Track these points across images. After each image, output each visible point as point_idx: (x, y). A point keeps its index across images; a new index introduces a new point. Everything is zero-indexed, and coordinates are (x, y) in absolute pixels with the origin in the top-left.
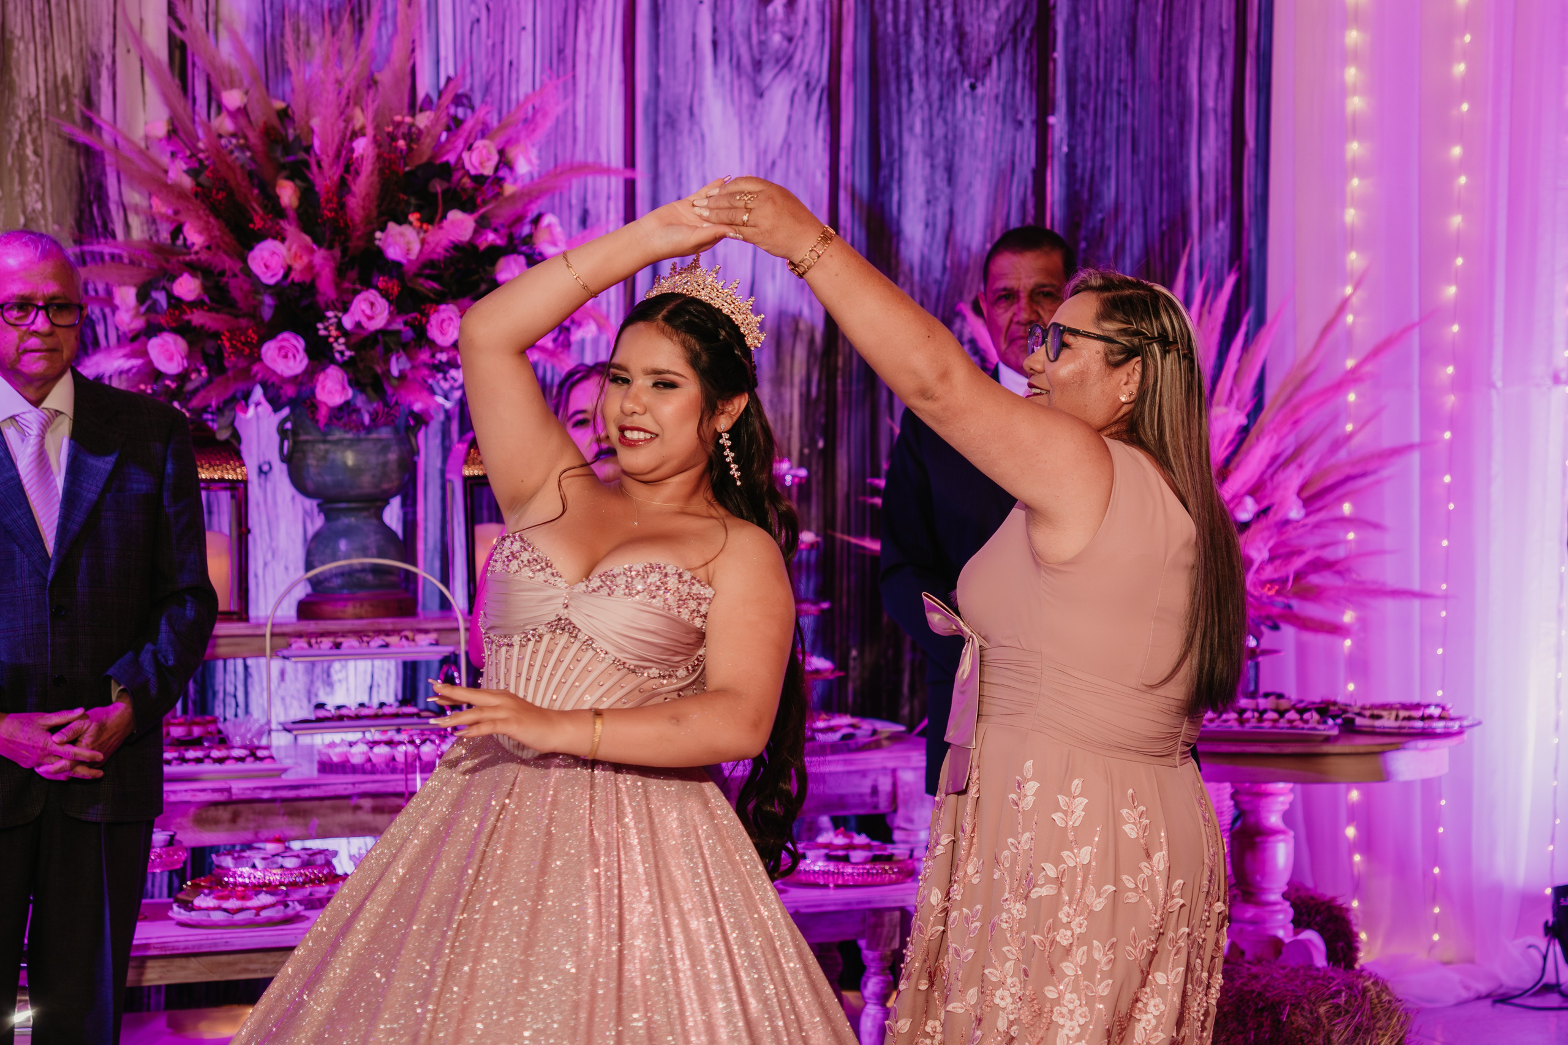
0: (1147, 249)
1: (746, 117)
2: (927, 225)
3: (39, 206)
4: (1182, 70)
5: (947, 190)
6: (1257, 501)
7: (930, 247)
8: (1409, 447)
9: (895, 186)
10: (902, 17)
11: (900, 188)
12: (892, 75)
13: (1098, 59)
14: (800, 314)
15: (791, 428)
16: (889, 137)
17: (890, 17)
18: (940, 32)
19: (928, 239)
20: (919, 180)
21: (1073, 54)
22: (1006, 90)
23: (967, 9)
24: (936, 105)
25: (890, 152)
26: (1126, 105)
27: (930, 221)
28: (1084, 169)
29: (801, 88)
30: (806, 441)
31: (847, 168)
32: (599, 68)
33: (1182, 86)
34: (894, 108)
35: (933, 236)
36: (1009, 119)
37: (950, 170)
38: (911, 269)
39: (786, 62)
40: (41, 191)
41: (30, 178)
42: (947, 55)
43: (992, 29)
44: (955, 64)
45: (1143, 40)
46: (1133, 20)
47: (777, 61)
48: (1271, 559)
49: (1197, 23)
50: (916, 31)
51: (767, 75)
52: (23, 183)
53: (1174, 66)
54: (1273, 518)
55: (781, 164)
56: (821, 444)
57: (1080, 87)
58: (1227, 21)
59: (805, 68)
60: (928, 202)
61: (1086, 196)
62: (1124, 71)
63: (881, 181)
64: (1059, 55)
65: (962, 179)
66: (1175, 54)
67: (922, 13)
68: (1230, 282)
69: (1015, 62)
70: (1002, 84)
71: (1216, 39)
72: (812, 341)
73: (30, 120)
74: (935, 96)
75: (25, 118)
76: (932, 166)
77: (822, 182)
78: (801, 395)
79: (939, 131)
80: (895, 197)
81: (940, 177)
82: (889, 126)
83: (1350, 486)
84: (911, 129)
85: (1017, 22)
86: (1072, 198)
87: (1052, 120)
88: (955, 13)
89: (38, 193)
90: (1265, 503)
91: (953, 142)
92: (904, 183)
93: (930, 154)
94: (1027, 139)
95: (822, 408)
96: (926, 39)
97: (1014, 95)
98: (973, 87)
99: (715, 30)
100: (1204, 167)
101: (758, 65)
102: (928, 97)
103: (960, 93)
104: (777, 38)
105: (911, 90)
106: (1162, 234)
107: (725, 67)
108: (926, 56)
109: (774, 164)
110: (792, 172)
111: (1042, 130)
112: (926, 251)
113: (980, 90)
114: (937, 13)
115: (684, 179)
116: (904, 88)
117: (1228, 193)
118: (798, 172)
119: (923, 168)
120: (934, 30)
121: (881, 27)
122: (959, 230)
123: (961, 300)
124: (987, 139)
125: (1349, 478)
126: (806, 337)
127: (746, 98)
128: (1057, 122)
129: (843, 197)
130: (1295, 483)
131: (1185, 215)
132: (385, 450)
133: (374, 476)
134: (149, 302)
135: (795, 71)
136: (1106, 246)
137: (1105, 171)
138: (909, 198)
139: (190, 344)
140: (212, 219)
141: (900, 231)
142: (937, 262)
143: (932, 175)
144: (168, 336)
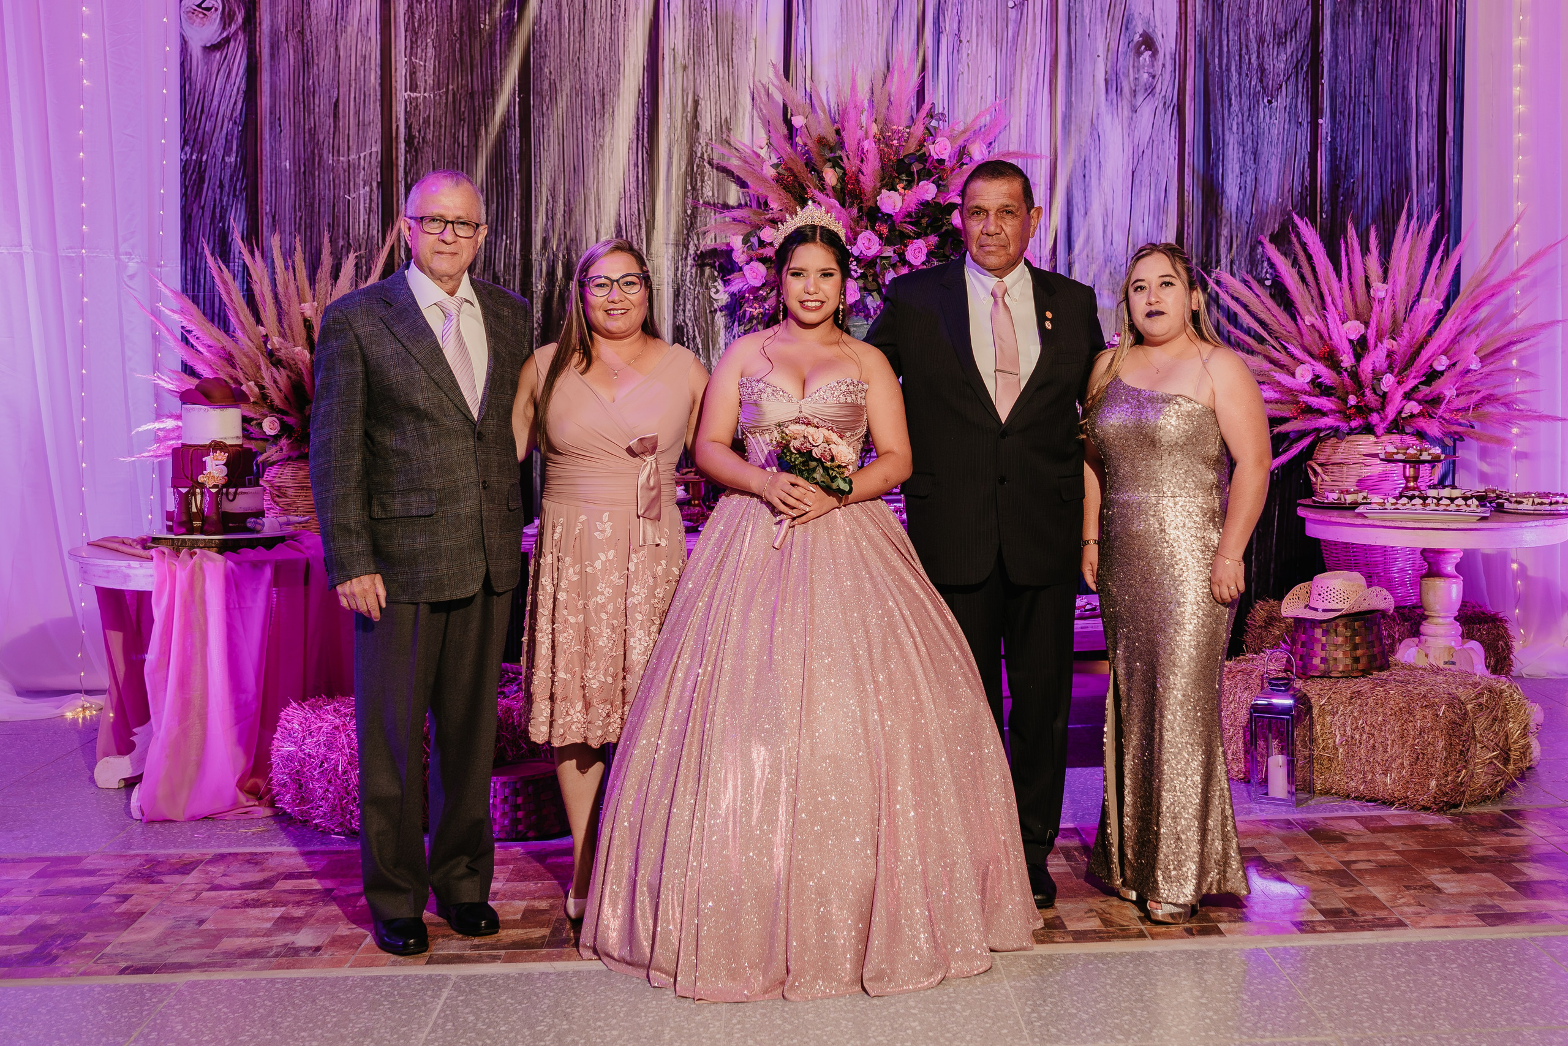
0: (1383, 201)
1: (1126, 125)
2: (1240, 188)
3: (710, 194)
4: (1405, 88)
5: (1253, 166)
6: (1449, 358)
7: (1243, 202)
8: (1554, 323)
9: (1220, 165)
10: (1225, 61)
11: (1223, 166)
12: (1218, 97)
13: (1350, 83)
16: (1216, 134)
17: (1217, 60)
18: (1249, 69)
19: (1241, 197)
20: (1235, 160)
21: (1334, 80)
22: (1291, 104)
23: (1266, 54)
24: (1246, 114)
25: (1216, 144)
26: (1369, 111)
27: (1243, 185)
28: (1342, 151)
29: (1161, 105)
32: (1035, 98)
33: (1405, 98)
34: (1219, 116)
35: (1244, 195)
36: (1293, 122)
37: (1255, 153)
38: (1231, 216)
39: (1151, 91)
40: (711, 185)
41: (706, 178)
42: (1253, 83)
43: (1283, 66)
44: (1258, 88)
45: (1380, 70)
46: (1373, 59)
47: (1146, 90)
48: (1457, 396)
49: (1415, 59)
50: (1233, 68)
51: (1140, 98)
52: (703, 181)
53: (1400, 86)
54: (1459, 368)
55: (1148, 152)
57: (1339, 100)
58: (1435, 57)
59: (1163, 93)
60: (1241, 174)
61: (1343, 168)
62: (1367, 90)
63: (1211, 162)
64: (1325, 81)
65: (1263, 159)
66: (1400, 78)
67: (1237, 58)
68: (1435, 218)
69: (1297, 86)
70: (1288, 100)
71: (1428, 69)
73: (707, 145)
74: (1246, 108)
75: (704, 144)
76: (1244, 152)
77: (1174, 164)
79: (1248, 129)
80: (1220, 171)
81: (1249, 157)
82: (1216, 128)
83: (1514, 348)
84: (1230, 129)
85: (1298, 62)
86: (1334, 169)
87: (1320, 121)
88: (1258, 57)
90: (1455, 359)
91: (1256, 137)
92: (1226, 163)
93: (1242, 144)
94: (1304, 135)
96: (1240, 74)
97: (1296, 106)
98: (1270, 102)
99: (1106, 73)
100: (1420, 149)
101: (1134, 93)
102: (1241, 109)
103: (1262, 106)
104: (1146, 76)
105: (1230, 105)
106: (1393, 191)
107: (1113, 94)
108: (1240, 85)
109: (1143, 154)
110: (1155, 157)
111: (1315, 127)
112: (1240, 204)
113: (1274, 104)
114: (1247, 57)
115: (1087, 164)
116: (1226, 104)
117: (1436, 164)
118: (1158, 158)
119: (1238, 153)
120: (1245, 67)
121: (1211, 67)
122: (1261, 190)
123: (1262, 233)
124: (1279, 134)
125: (1512, 343)
127: (1126, 113)
128: (1324, 122)
129: (1187, 170)
130: (1474, 346)
131: (1408, 179)
134: (749, 244)
135: (1157, 95)
136: (1357, 199)
137: (1355, 152)
138: (1230, 172)
139: (768, 269)
140: (782, 192)
141: (1223, 192)
142: (1247, 211)
143: (1244, 157)
144: (754, 264)
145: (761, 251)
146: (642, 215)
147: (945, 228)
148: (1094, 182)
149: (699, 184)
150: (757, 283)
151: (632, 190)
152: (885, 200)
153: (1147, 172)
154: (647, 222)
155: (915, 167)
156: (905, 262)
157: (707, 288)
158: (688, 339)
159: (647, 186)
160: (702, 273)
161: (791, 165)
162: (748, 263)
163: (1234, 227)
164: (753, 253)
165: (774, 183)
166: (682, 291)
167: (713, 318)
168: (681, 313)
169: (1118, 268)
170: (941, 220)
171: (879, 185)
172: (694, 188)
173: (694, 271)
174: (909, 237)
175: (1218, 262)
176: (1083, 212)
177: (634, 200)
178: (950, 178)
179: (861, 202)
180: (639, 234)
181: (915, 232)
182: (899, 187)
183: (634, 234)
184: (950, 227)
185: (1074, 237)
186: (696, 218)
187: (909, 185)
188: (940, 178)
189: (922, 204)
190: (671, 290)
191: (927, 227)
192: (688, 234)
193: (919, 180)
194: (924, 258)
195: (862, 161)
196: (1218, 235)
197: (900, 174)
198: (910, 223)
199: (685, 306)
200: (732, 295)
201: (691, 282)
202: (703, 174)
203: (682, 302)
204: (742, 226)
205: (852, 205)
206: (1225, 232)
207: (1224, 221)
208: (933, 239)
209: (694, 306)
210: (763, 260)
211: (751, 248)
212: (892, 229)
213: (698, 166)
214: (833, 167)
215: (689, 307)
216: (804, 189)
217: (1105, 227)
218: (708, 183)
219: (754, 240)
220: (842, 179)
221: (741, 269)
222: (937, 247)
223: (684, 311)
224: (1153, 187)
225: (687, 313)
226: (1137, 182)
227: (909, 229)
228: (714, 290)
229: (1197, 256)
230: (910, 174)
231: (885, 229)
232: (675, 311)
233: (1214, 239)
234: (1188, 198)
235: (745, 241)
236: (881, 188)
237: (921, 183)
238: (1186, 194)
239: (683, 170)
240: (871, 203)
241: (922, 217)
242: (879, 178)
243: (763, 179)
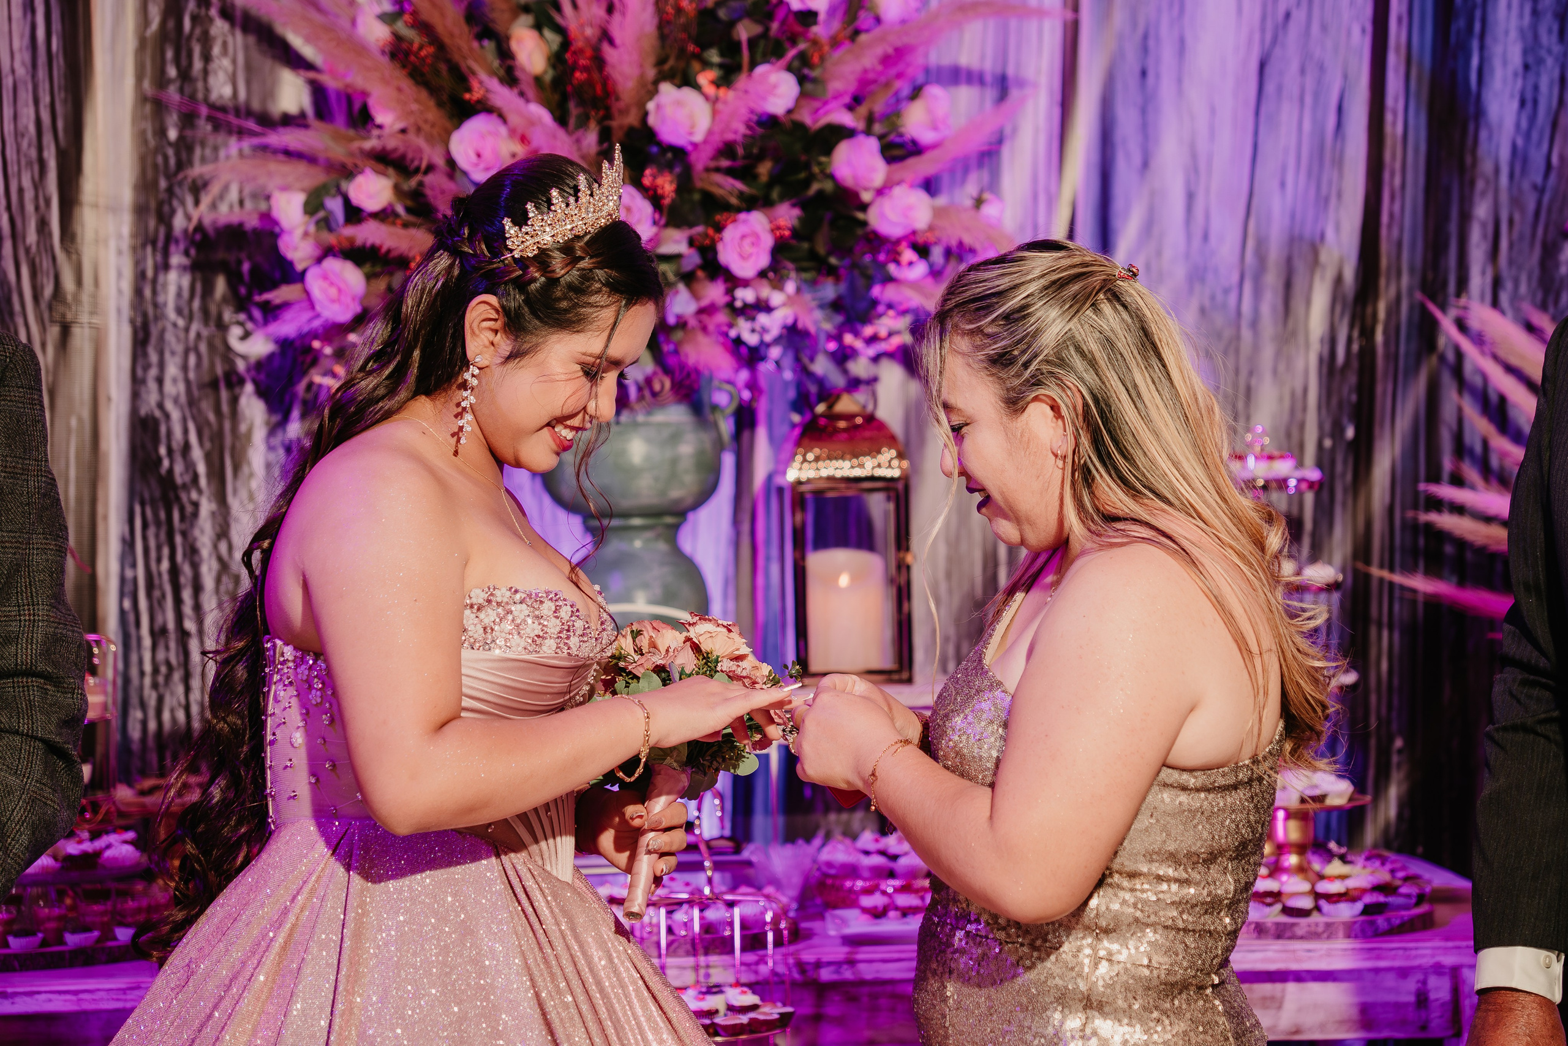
2: (1522, 103)
3: (227, 88)
7: (1528, 136)
9: (1475, 44)
11: (1482, 47)
14: (1322, 237)
15: (1305, 409)
19: (1524, 124)
20: (1513, 34)
27: (1529, 96)
30: (1327, 427)
31: (1400, 20)
35: (1533, 121)
38: (1497, 171)
40: (230, 68)
41: (216, 50)
52: (207, 58)
56: (1350, 433)
60: (1526, 67)
63: (1453, 39)
72: (1339, 280)
76: (1535, 13)
77: (1361, 43)
78: (1321, 360)
80: (1475, 61)
89: (226, 71)
92: (1489, 40)
95: (1352, 379)
109: (1288, 16)
112: (1520, 142)
115: (1151, 43)
118: (1324, 28)
119: (1521, 16)
126: (1330, 274)
129: (1394, 61)
132: (675, 438)
133: (656, 479)
134: (321, 214)
138: (1497, 63)
139: (369, 277)
140: (407, 84)
141: (1479, 113)
142: (1537, 158)
143: (1534, 28)
144: (333, 265)
145: (349, 231)
146: (48, 139)
147: (815, 187)
148: (1166, 89)
149: (198, 65)
150: (342, 313)
151: (21, 71)
152: (669, 111)
153: (1294, 67)
154: (61, 155)
155: (744, 31)
156: (714, 269)
157: (222, 328)
158: (170, 452)
159: (59, 63)
160: (208, 290)
161: (435, 19)
162: (319, 260)
163: (1504, 197)
164: (330, 238)
165: (385, 61)
166: (154, 331)
167: (234, 401)
168: (152, 385)
169: (1219, 297)
170: (807, 166)
171: (651, 73)
172: (185, 75)
173: (186, 281)
174: (727, 207)
175: (1463, 284)
176: (1137, 160)
177: (26, 96)
178: (828, 64)
179: (608, 116)
180: (39, 183)
181: (741, 195)
182: (704, 79)
183: (27, 183)
184: (828, 186)
185: (1116, 222)
186: (190, 149)
187: (728, 75)
188: (804, 59)
189: (759, 123)
190: (127, 331)
191: (770, 185)
192: (170, 190)
193: (753, 65)
194: (764, 261)
195: (610, 10)
196: (1465, 218)
197: (704, 46)
198: (729, 172)
199: (162, 365)
200: (284, 343)
201: (179, 311)
202: (206, 41)
203: (154, 358)
204: (301, 167)
205: (583, 123)
206: (1482, 210)
207: (1480, 185)
208: (788, 215)
209: (185, 368)
210: (359, 255)
211: (327, 224)
212: (685, 185)
213: (195, 19)
214: (538, 27)
215: (172, 369)
216: (462, 78)
217: (1190, 197)
218: (222, 65)
219: (335, 205)
220: (557, 59)
221: (299, 277)
222: (795, 233)
223: (160, 381)
224: (1309, 100)
225: (169, 388)
226: (1270, 88)
227: (728, 187)
228: (236, 332)
229: (1412, 270)
230: (731, 48)
231: (667, 185)
232: (137, 383)
233: (1453, 228)
234: (1394, 126)
235: (313, 206)
236: (656, 83)
237: (761, 69)
238: (1389, 117)
239: (155, 25)
240: (632, 119)
241: (760, 158)
242: (650, 60)
243: (359, 48)
